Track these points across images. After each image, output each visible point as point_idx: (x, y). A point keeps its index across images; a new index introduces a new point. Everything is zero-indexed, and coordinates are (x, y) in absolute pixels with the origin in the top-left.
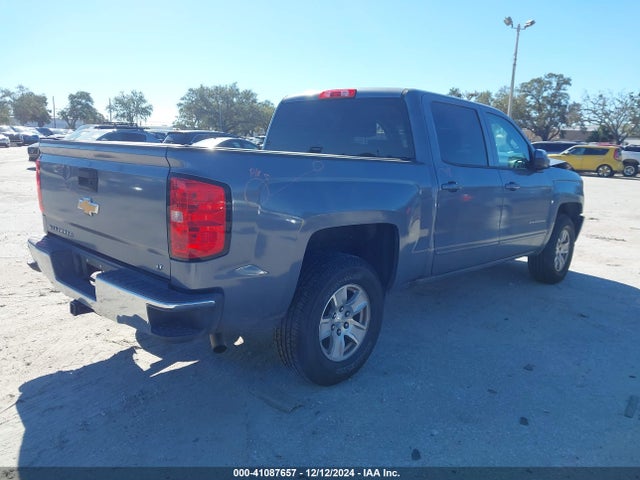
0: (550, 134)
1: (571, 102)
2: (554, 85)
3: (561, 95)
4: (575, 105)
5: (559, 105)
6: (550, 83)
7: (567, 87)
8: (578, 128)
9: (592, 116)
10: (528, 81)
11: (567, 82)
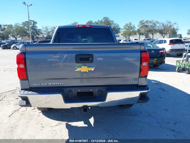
0: (34, 38)
1: (38, 29)
2: (32, 23)
3: (35, 26)
4: (39, 29)
5: (35, 29)
6: (31, 23)
7: (36, 24)
8: (42, 36)
9: (45, 33)
10: (24, 22)
11: (36, 23)
